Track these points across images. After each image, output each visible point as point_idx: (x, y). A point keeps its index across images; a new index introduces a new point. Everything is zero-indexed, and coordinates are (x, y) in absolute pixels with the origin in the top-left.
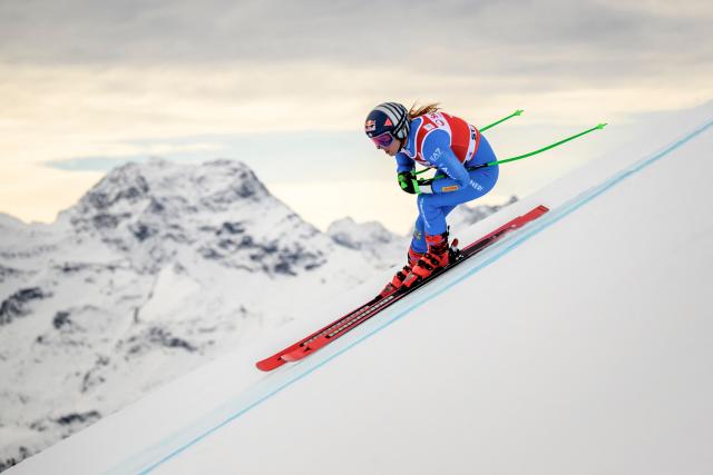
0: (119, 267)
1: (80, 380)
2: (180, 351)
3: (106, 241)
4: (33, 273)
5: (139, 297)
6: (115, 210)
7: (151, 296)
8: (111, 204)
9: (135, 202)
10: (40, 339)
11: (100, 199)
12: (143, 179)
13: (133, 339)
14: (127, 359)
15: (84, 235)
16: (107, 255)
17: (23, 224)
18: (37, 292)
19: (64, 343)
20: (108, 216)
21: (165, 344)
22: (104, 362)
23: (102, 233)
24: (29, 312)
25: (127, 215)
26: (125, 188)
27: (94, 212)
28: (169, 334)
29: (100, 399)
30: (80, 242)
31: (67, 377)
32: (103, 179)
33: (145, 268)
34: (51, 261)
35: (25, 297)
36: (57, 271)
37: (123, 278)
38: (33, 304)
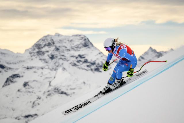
0: (44, 68)
1: (32, 104)
2: (64, 95)
3: (40, 59)
4: (17, 69)
5: (51, 78)
6: (44, 50)
7: (55, 78)
8: (42, 48)
9: (50, 47)
10: (19, 90)
11: (39, 46)
12: (53, 40)
13: (49, 91)
14: (47, 97)
15: (33, 57)
16: (41, 64)
17: (14, 53)
18: (18, 75)
19: (26, 92)
20: (41, 52)
21: (59, 93)
22: (39, 98)
23: (39, 57)
24: (16, 82)
25: (48, 52)
26: (47, 43)
27: (37, 50)
28: (60, 90)
29: (38, 110)
30: (32, 60)
31: (28, 102)
32: (40, 40)
33: (53, 69)
34: (23, 66)
35: (14, 77)
36: (25, 69)
37: (46, 72)
38: (17, 79)
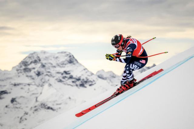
0: (31, 84)
1: (19, 119)
2: (50, 111)
3: (27, 76)
4: (5, 86)
5: (37, 94)
6: (30, 67)
7: (41, 93)
8: (29, 65)
9: (36, 64)
10: (7, 106)
11: (26, 63)
12: (39, 57)
13: (35, 107)
14: (33, 113)
15: (20, 74)
16: (28, 81)
17: (2, 71)
18: (6, 92)
19: (14, 108)
20: (28, 69)
21: (46, 109)
22: (26, 114)
23: (26, 74)
24: (3, 98)
25: (34, 68)
26: (33, 60)
27: (24, 67)
28: (47, 105)
29: (25, 125)
30: (19, 76)
31: (15, 118)
32: (26, 57)
33: (39, 85)
34: (10, 82)
35: (2, 93)
36: (12, 85)
37: (33, 88)
38: (4, 96)
